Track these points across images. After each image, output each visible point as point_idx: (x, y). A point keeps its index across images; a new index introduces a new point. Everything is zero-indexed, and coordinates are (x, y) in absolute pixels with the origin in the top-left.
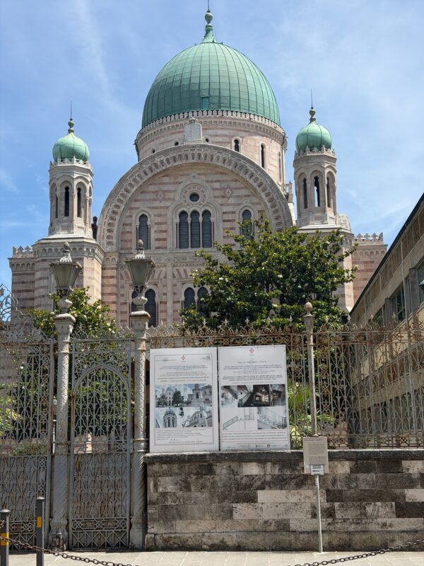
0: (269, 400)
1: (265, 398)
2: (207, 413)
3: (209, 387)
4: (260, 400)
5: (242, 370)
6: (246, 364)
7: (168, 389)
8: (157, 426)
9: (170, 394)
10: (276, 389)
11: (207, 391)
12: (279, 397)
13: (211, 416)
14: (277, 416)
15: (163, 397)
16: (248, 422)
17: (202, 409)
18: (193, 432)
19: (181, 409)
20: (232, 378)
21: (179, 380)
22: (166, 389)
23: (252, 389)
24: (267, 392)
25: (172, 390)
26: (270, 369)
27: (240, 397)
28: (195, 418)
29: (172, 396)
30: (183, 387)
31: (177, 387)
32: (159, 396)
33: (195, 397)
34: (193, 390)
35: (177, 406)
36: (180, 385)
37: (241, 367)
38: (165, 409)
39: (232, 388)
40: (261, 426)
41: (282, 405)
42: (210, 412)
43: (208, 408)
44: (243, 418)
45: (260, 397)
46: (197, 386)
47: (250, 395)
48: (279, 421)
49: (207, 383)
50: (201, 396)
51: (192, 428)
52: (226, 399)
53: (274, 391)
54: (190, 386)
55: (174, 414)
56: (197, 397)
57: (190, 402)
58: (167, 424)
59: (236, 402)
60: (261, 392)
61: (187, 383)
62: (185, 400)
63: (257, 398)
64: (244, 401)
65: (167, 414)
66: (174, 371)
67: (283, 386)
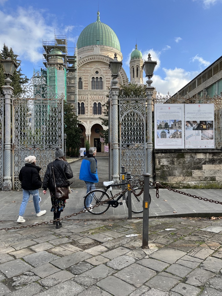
0: (206, 127)
1: (204, 127)
2: (180, 132)
3: (181, 121)
4: (202, 127)
5: (195, 114)
6: (197, 112)
7: (162, 122)
8: (158, 137)
9: (163, 124)
10: (210, 123)
11: (180, 123)
12: (211, 126)
13: (181, 134)
14: (210, 134)
15: (160, 125)
16: (197, 137)
17: (177, 131)
18: (173, 140)
19: (168, 130)
20: (190, 118)
21: (168, 118)
22: (161, 121)
23: (199, 122)
24: (206, 124)
25: (164, 122)
26: (207, 114)
27: (194, 126)
28: (175, 134)
29: (164, 125)
30: (169, 121)
31: (166, 121)
32: (158, 125)
33: (174, 125)
34: (173, 123)
35: (167, 129)
36: (168, 120)
37: (194, 113)
38: (161, 130)
39: (191, 122)
40: (203, 138)
41: (212, 130)
42: (181, 132)
43: (180, 130)
44: (195, 135)
45: (202, 126)
46: (175, 120)
47: (198, 125)
48: (210, 136)
49: (180, 119)
50: (177, 125)
51: (173, 139)
52: (188, 126)
53: (209, 124)
54: (172, 120)
55: (165, 133)
56: (175, 125)
57: (172, 128)
58: (162, 137)
59: (192, 128)
60: (203, 124)
61: (171, 119)
62: (170, 126)
63: (201, 127)
64: (196, 127)
65: (162, 132)
66: (165, 114)
67: (213, 121)
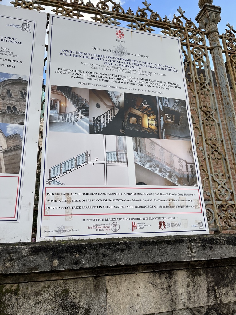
0: (157, 125)
1: (148, 122)
4: (139, 124)
5: (101, 63)
10: (170, 106)
12: (177, 122)
13: (17, 148)
14: (176, 160)
16: (113, 168)
20: (77, 74)
23: (122, 99)
24: (153, 110)
27: (95, 112)
37: (98, 57)
40: (144, 177)
41: (183, 138)
44: (101, 158)
45: (139, 118)
47: (117, 111)
48: (180, 168)
53: (166, 110)
59: (86, 122)
60: (140, 108)
63: (133, 120)
64: (105, 121)
67: (183, 102)
